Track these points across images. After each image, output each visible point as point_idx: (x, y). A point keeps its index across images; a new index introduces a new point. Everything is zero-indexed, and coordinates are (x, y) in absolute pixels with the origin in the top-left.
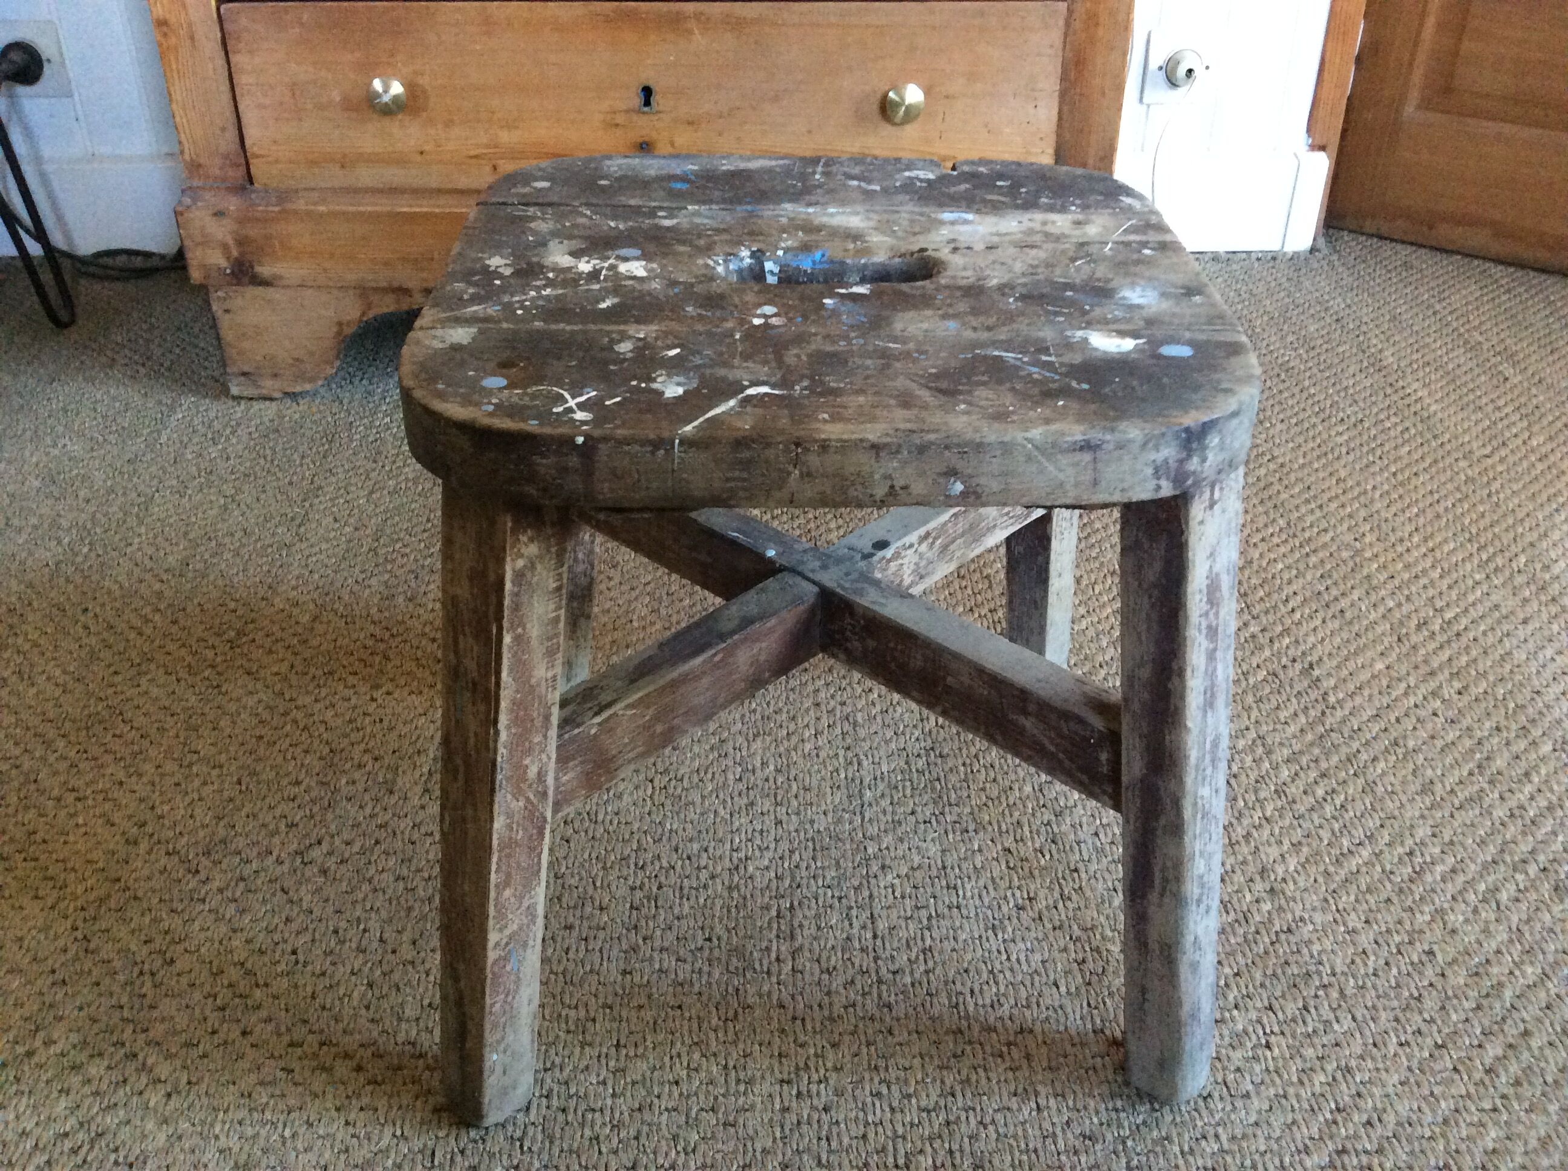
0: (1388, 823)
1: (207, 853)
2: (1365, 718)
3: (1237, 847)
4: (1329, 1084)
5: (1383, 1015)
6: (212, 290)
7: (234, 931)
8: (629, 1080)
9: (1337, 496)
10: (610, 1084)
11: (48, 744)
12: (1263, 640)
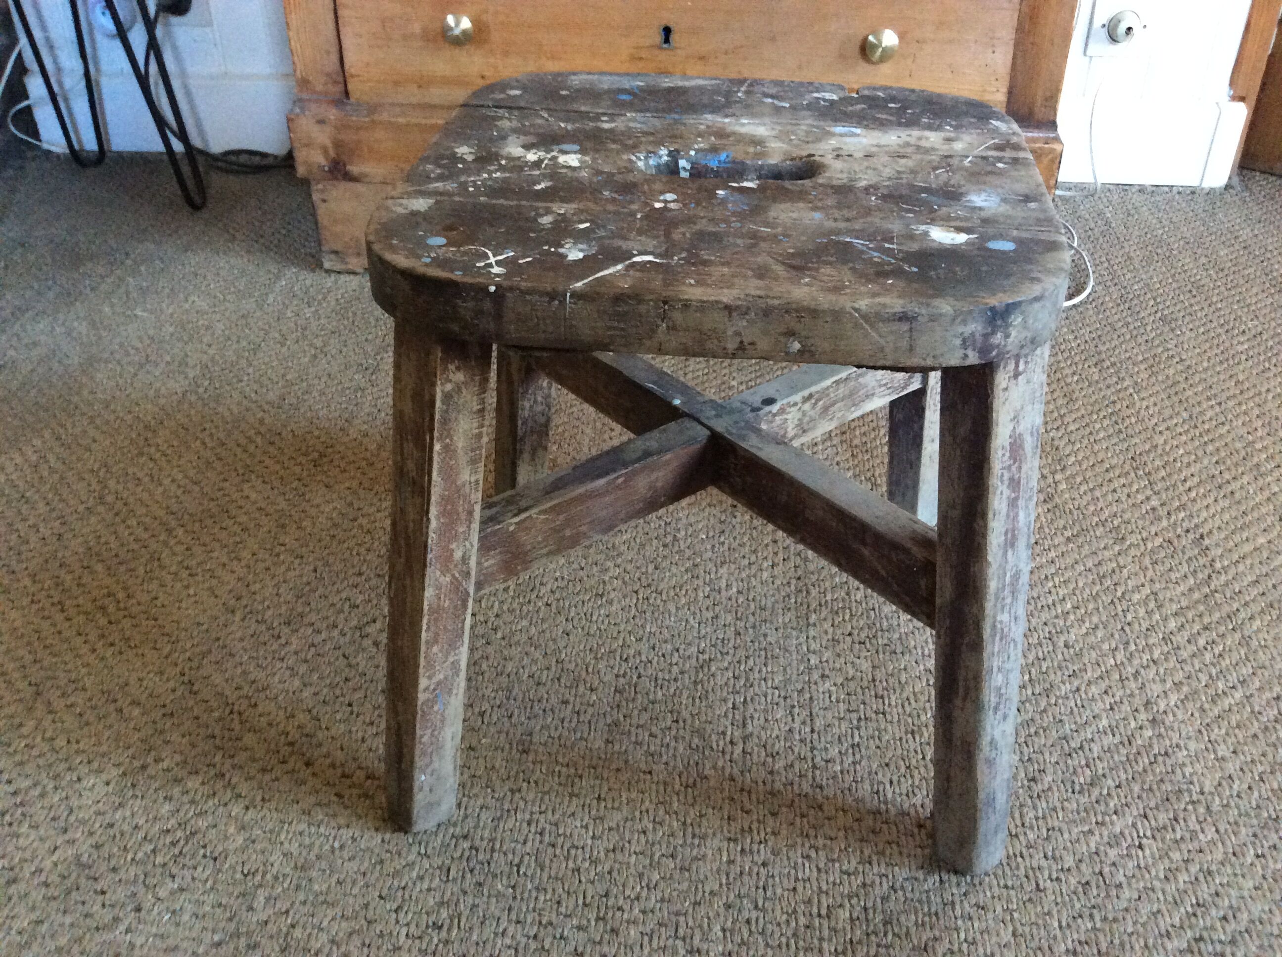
0: (1259, 672)
1: (288, 623)
2: (1245, 584)
3: (1126, 682)
4: (1191, 883)
5: (1243, 831)
6: (313, 183)
7: (305, 685)
8: (606, 826)
9: (1234, 396)
10: (591, 828)
11: (170, 531)
12: (1162, 512)
